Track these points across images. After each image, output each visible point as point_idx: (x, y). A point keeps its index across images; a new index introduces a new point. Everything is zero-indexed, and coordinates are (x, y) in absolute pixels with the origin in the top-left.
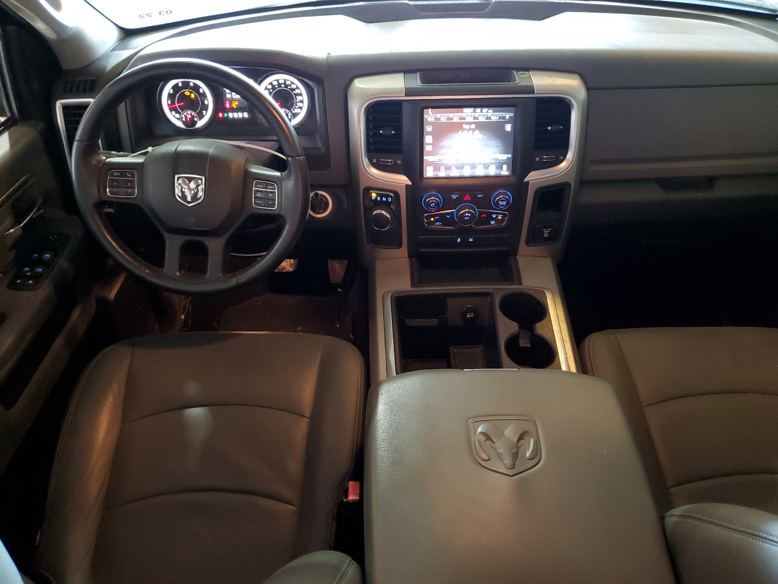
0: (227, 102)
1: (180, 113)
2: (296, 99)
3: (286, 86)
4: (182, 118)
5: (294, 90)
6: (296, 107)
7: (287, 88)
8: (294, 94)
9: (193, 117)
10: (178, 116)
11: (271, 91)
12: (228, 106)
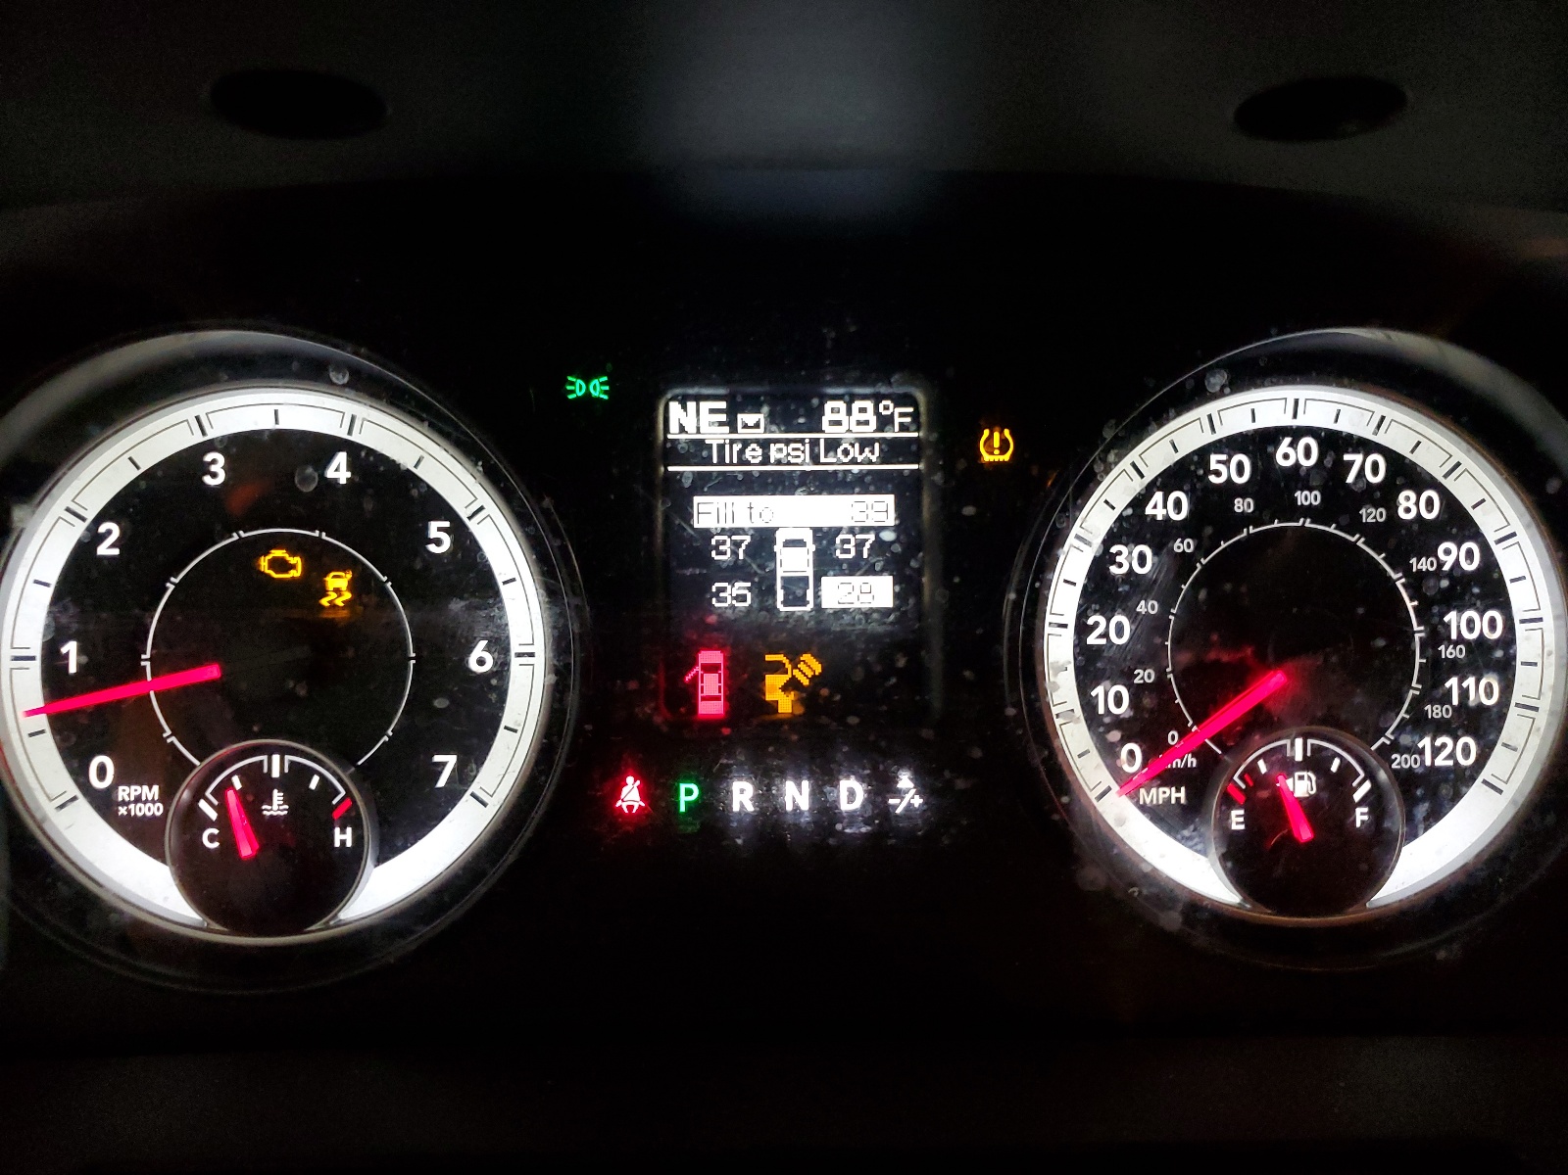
0: (707, 657)
1: (170, 774)
2: (1438, 635)
3: (1342, 500)
4: (192, 820)
5: (1424, 536)
6: (1435, 711)
7: (1355, 525)
8: (1416, 581)
9: (314, 811)
10: (144, 800)
11: (1183, 546)
12: (711, 693)
